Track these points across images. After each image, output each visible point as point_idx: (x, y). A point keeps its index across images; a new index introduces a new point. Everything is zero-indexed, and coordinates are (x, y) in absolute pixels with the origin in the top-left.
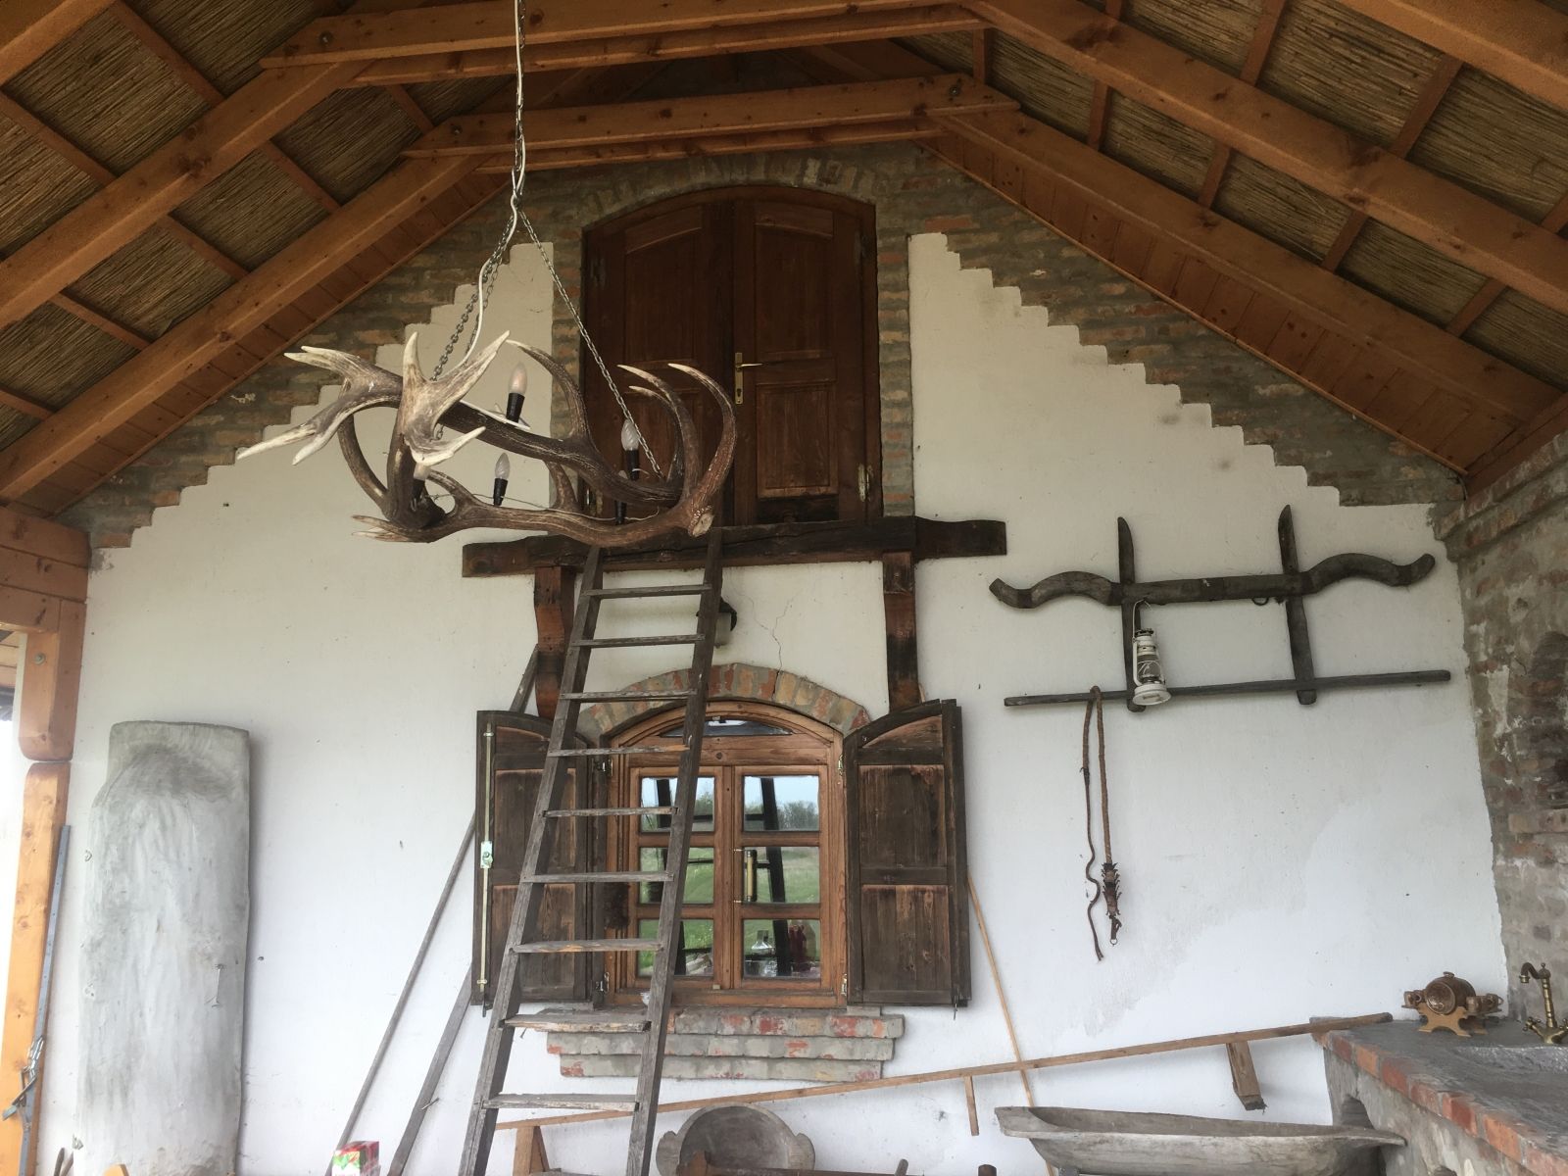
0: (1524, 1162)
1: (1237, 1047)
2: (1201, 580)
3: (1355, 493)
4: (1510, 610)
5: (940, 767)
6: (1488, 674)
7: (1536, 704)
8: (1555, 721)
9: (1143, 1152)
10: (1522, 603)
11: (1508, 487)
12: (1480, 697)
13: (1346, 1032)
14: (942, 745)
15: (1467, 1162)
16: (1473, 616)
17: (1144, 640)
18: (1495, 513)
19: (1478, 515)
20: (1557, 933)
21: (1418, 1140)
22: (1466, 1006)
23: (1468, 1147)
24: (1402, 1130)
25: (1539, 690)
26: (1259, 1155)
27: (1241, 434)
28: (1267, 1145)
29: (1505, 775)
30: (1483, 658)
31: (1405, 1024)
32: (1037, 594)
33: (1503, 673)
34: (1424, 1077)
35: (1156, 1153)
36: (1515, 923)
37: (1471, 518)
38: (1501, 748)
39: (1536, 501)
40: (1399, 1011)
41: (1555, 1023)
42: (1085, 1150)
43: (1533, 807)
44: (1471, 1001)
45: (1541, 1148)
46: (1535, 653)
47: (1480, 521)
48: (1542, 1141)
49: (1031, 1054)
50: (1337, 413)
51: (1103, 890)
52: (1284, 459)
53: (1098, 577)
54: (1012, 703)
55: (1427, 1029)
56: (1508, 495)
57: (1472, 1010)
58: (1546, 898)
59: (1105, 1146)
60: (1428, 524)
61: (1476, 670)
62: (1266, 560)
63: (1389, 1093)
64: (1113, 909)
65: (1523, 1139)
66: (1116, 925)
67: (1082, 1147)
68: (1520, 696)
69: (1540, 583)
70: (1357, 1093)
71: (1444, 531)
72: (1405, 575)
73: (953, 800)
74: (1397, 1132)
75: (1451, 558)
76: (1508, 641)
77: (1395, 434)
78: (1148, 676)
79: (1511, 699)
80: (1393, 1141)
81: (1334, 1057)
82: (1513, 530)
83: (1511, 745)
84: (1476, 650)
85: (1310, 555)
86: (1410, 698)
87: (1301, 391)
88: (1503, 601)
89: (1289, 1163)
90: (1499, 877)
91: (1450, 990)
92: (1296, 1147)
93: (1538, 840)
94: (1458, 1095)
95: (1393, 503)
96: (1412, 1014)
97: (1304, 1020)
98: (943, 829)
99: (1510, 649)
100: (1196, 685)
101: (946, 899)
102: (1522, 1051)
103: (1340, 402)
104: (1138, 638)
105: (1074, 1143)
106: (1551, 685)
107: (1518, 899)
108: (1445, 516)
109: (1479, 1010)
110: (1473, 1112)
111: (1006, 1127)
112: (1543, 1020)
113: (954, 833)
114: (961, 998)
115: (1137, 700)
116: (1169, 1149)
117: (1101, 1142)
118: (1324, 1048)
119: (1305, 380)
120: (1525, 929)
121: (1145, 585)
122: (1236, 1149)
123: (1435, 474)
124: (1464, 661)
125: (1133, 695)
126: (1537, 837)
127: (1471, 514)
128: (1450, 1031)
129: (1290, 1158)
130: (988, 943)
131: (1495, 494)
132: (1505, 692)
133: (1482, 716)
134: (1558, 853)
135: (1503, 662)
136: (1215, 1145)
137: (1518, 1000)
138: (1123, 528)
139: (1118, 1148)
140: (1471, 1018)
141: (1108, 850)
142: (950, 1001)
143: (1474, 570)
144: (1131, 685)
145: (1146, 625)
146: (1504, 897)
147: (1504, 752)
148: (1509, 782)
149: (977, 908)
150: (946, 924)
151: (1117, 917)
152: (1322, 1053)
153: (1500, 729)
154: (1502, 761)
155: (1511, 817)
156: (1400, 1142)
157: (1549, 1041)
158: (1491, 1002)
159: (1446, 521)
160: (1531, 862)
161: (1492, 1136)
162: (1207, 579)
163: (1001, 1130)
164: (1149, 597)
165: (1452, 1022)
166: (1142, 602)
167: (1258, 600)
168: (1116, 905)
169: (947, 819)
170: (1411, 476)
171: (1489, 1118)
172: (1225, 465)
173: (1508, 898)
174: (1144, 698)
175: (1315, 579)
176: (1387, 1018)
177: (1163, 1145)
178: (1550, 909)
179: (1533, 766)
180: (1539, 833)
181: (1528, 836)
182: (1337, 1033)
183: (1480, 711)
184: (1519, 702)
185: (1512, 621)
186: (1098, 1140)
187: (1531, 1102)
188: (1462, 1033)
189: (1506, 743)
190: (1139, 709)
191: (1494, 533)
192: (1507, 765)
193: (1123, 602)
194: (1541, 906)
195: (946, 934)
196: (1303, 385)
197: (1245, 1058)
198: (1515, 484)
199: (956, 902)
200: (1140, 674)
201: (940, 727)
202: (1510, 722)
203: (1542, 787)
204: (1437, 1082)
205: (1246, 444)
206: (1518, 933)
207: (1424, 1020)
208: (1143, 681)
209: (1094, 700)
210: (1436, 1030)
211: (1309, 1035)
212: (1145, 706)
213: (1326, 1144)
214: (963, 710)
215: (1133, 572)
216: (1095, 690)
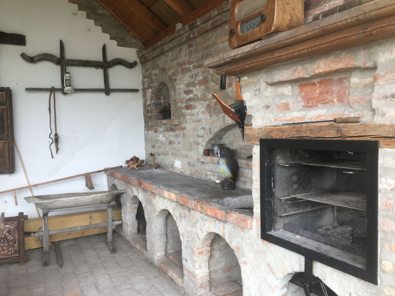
0: (153, 191)
1: (88, 176)
2: (82, 61)
3: (121, 43)
4: (153, 76)
5: (5, 107)
6: (147, 91)
7: (157, 98)
8: (160, 101)
9: (66, 202)
10: (155, 75)
11: (155, 47)
12: (144, 96)
13: (113, 170)
14: (5, 101)
15: (140, 194)
16: (144, 77)
17: (67, 75)
18: (152, 53)
19: (148, 53)
20: (156, 146)
21: (129, 191)
22: (138, 162)
23: (140, 190)
24: (125, 189)
25: (158, 94)
26: (94, 199)
27: (94, 22)
28: (96, 196)
29: (148, 113)
30: (146, 87)
31: (125, 167)
32: (36, 59)
33: (150, 90)
34: (131, 177)
35: (69, 202)
36: (148, 145)
37: (146, 53)
38: (148, 107)
39: (161, 51)
40: (124, 165)
41: (155, 165)
42: (51, 204)
43: (154, 120)
44: (139, 162)
45: (157, 188)
46: (158, 86)
47: (148, 55)
48: (157, 186)
49: (32, 183)
50: (117, 22)
51: (54, 140)
52: (104, 31)
53: (54, 56)
54: (28, 90)
55: (129, 168)
56: (155, 49)
57: (139, 163)
58: (155, 139)
59: (56, 202)
60: (136, 54)
61: (144, 89)
62: (99, 57)
63: (123, 182)
64: (57, 145)
65: (153, 187)
66: (57, 149)
67: (50, 203)
68: (154, 96)
69: (160, 70)
70: (115, 183)
71: (140, 56)
72: (131, 66)
73: (9, 117)
74: (124, 190)
75: (140, 63)
76: (152, 83)
77: (130, 29)
78: (68, 85)
79: (152, 96)
80: (123, 192)
81: (109, 176)
82: (155, 57)
83: (150, 107)
84: (144, 85)
85: (110, 58)
86: (130, 95)
87: (109, 14)
88: (151, 74)
89: (101, 199)
90: (145, 135)
91: (135, 159)
92: (103, 196)
93: (155, 127)
94: (139, 180)
95: (129, 47)
96: (127, 165)
97: (103, 168)
98: (6, 125)
99: (152, 85)
100: (80, 88)
101: (7, 144)
102: (149, 171)
103: (118, 19)
104: (66, 74)
105: (48, 203)
106: (160, 94)
107: (149, 140)
108: (140, 52)
109: (140, 163)
110: (143, 183)
111: (28, 201)
112: (153, 164)
113: (10, 126)
114: (12, 171)
115: (65, 91)
116: (72, 201)
117: (55, 202)
118: (107, 174)
119: (110, 11)
120: (150, 146)
121: (67, 60)
122: (89, 198)
123: (138, 41)
124: (142, 87)
125: (64, 90)
126: (154, 126)
127: (146, 52)
128: (134, 168)
129: (101, 198)
130: (20, 156)
131: (152, 48)
132: (150, 95)
133: (145, 100)
134: (158, 130)
135: (150, 88)
136: (84, 198)
137: (147, 161)
138: (61, 43)
139: (60, 202)
140: (139, 165)
141: (56, 130)
142: (8, 172)
143: (145, 66)
144: (63, 87)
145: (67, 71)
146: (146, 139)
147: (149, 108)
148: (149, 115)
149: (17, 147)
150: (7, 151)
151: (58, 147)
152: (106, 175)
153: (148, 103)
154: (148, 110)
155: (149, 122)
156: (125, 192)
157: (154, 168)
158: (143, 161)
159: (140, 53)
160: (152, 132)
161: (146, 187)
162: (84, 60)
163: (27, 202)
164: (69, 63)
165: (135, 166)
166: (67, 65)
167: (97, 68)
168: (58, 144)
169: (7, 122)
170: (133, 41)
171: (146, 184)
172: (89, 30)
173: (147, 140)
174: (67, 91)
175: (111, 64)
176: (121, 166)
177: (71, 200)
178: (155, 141)
179: (155, 111)
180: (155, 125)
181: (152, 126)
182: (111, 171)
183: (144, 99)
184: (153, 97)
185: (153, 79)
186: (54, 201)
187: (153, 180)
188: (137, 168)
189: (149, 106)
190: (65, 94)
191: (151, 58)
192: (149, 111)
193: (61, 64)
194: (154, 140)
195: (7, 154)
196: (110, 12)
197: (90, 178)
198: (157, 46)
199: (10, 145)
200: (66, 84)
201: (4, 95)
202: (151, 101)
203: (156, 116)
204: (134, 178)
205: (95, 25)
206: (148, 147)
207: (129, 166)
208: (67, 86)
209: (52, 90)
210: (131, 168)
211: (104, 172)
212: (67, 93)
213: (109, 194)
214: (12, 91)
215: (64, 56)
216: (53, 88)
